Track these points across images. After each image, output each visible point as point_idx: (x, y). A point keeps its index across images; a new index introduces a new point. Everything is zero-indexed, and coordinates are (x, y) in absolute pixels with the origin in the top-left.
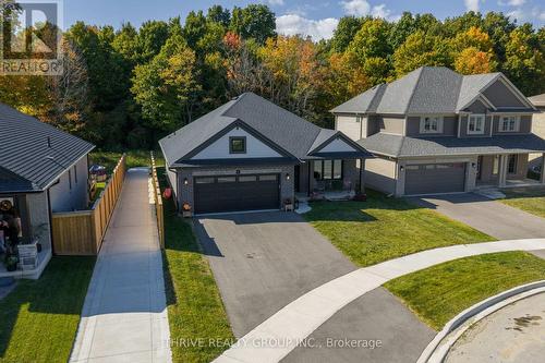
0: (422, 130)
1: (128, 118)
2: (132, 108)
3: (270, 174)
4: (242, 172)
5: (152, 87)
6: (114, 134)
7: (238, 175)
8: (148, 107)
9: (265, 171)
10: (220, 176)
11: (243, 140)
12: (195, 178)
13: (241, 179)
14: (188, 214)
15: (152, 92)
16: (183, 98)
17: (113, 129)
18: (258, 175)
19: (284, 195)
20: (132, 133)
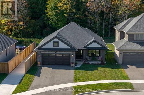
0: (135, 39)
1: (44, 23)
2: (46, 19)
3: (67, 54)
4: (57, 53)
5: (54, 10)
6: (38, 30)
7: (56, 54)
8: (52, 19)
9: (65, 53)
10: (50, 54)
11: (58, 42)
12: (42, 54)
13: (57, 55)
14: (39, 65)
15: (53, 12)
16: (66, 15)
17: (37, 28)
18: (63, 54)
19: (71, 61)
20: (45, 30)
